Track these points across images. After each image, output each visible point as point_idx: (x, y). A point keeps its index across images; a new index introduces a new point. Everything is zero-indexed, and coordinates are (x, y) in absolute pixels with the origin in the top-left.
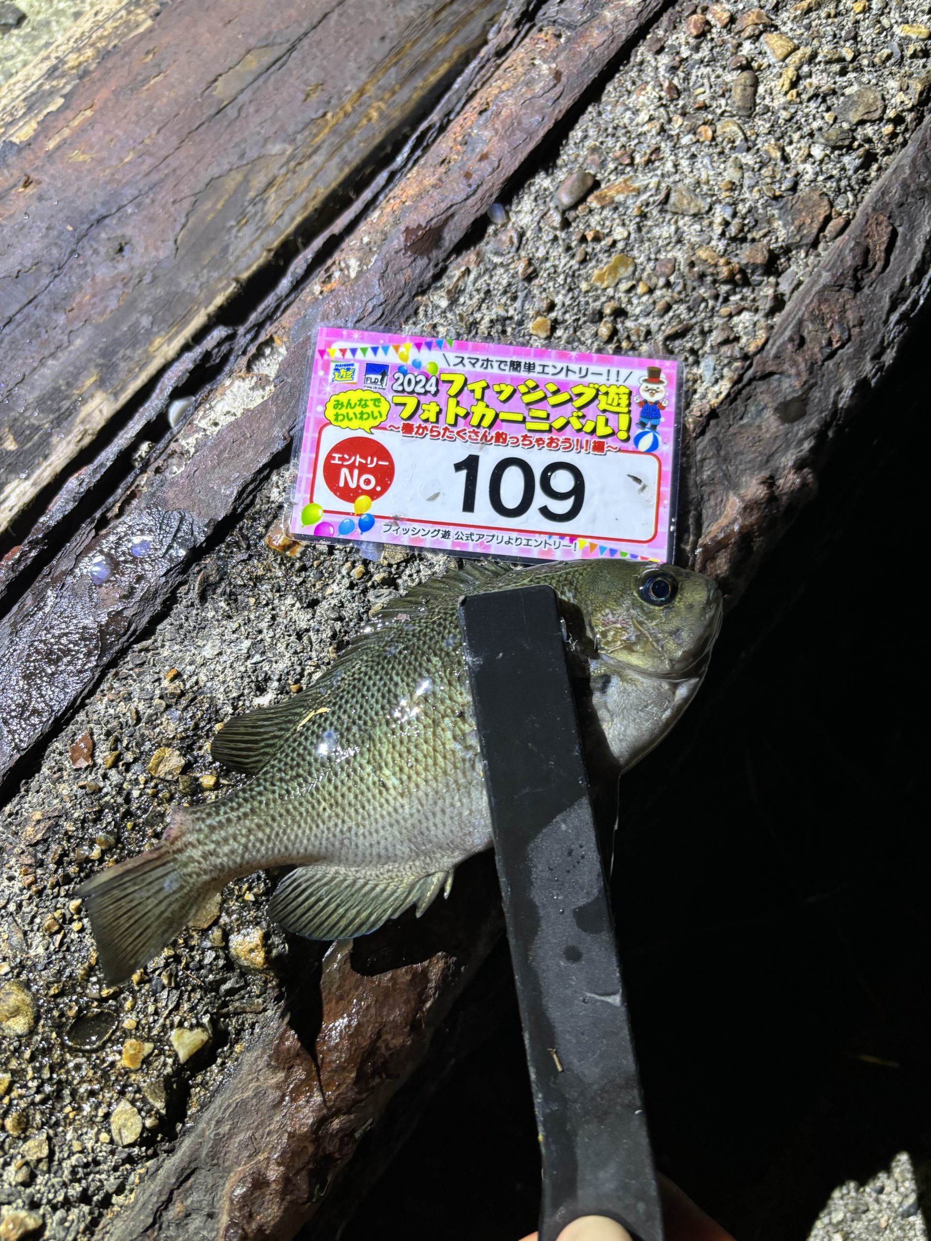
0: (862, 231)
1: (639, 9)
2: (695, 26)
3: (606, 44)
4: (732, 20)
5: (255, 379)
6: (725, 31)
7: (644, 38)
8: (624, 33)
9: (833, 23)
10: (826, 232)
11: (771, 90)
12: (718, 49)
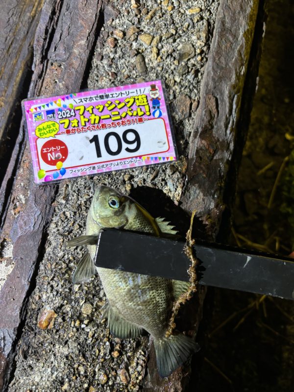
0: (205, 105)
1: (87, 44)
2: (112, 44)
3: (80, 65)
4: (124, 34)
5: (5, 261)
6: (123, 40)
7: (94, 55)
8: (85, 57)
9: (163, 19)
10: (192, 109)
11: (150, 59)
12: (124, 49)
